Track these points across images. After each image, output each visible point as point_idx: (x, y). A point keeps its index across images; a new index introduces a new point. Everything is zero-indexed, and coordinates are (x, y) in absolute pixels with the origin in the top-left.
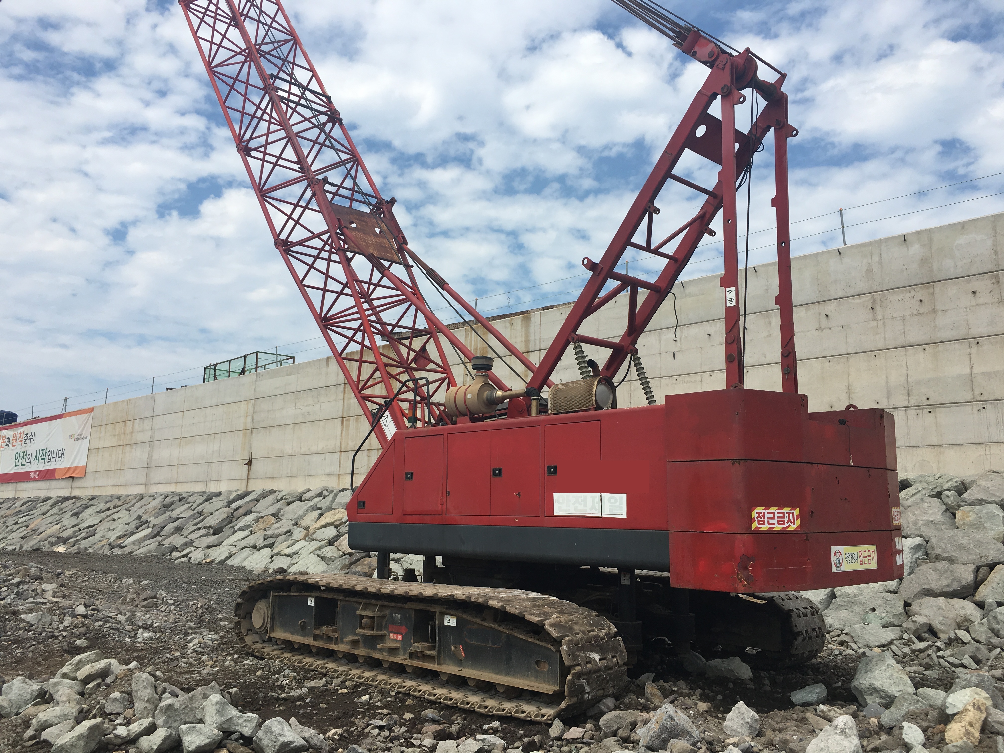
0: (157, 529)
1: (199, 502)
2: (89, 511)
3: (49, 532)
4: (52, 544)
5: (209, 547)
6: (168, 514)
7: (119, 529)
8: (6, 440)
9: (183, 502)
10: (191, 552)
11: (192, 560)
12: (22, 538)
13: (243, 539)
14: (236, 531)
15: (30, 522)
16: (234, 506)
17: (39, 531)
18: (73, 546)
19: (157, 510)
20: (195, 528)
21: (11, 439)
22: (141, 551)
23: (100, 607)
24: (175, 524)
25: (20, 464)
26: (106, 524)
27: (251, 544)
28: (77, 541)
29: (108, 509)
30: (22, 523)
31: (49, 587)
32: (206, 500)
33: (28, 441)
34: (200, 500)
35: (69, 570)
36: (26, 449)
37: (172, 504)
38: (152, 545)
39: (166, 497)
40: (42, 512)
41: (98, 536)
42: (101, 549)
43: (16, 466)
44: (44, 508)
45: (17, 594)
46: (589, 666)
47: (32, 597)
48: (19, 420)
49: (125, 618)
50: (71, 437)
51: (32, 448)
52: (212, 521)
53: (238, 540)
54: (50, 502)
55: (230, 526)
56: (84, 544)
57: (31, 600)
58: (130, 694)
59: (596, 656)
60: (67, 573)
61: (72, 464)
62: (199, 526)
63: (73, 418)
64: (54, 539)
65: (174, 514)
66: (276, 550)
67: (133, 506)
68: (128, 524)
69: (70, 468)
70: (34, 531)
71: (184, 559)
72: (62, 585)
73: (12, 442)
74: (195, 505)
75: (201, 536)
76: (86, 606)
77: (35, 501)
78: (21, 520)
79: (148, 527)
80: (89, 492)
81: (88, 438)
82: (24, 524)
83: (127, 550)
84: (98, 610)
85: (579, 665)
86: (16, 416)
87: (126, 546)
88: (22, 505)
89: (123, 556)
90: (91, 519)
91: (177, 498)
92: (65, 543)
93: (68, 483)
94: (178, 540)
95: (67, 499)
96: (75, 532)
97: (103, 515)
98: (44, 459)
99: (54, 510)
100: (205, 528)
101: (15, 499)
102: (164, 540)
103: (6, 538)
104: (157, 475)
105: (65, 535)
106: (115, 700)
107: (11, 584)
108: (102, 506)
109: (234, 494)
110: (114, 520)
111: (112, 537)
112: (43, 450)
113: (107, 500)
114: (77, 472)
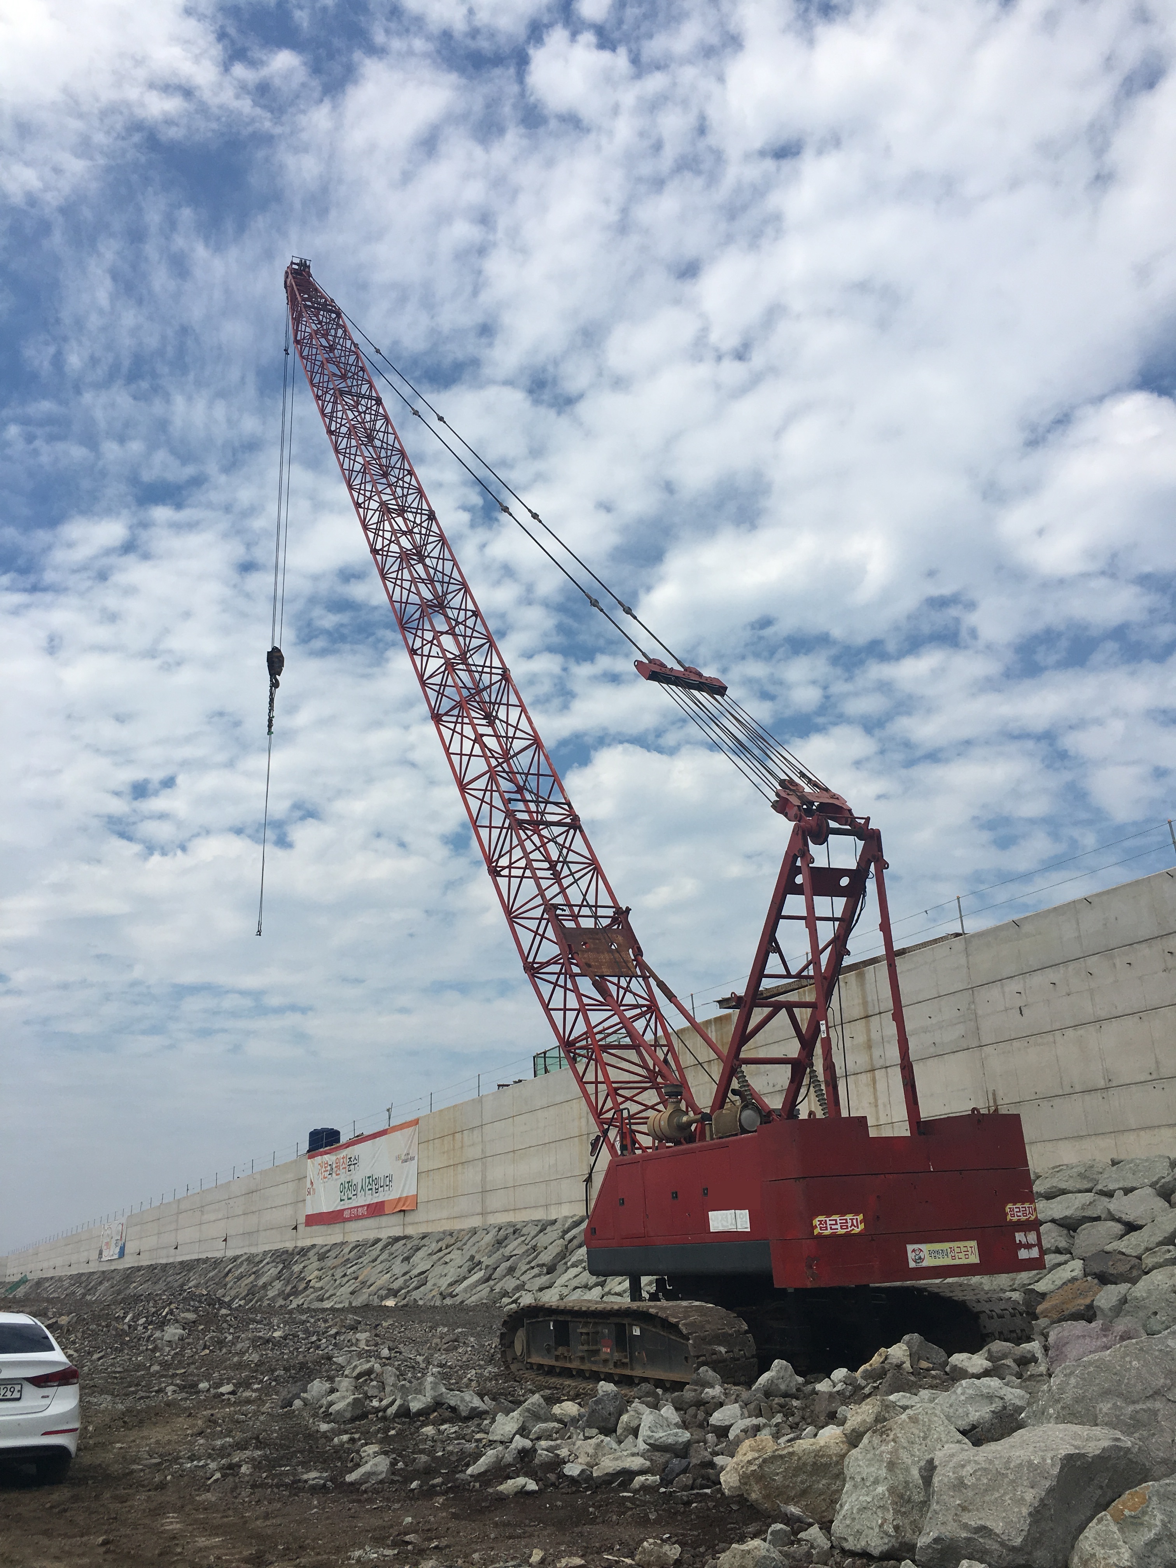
0: (490, 1271)
1: (533, 1233)
2: (421, 1254)
3: (379, 1283)
4: (382, 1298)
5: (541, 1289)
6: (502, 1250)
7: (450, 1274)
8: (329, 1168)
9: (516, 1235)
10: (521, 1296)
11: (522, 1305)
12: (351, 1293)
13: (575, 1277)
14: (568, 1268)
15: (359, 1273)
16: (568, 1236)
17: (368, 1283)
18: (404, 1299)
19: (490, 1248)
20: (528, 1266)
21: (334, 1166)
22: (472, 1300)
23: (403, 1350)
24: (508, 1264)
25: (345, 1198)
26: (438, 1269)
27: (583, 1284)
28: (408, 1292)
29: (440, 1250)
30: (350, 1274)
31: (363, 1336)
32: (541, 1231)
33: (352, 1167)
34: (534, 1231)
35: (386, 1321)
36: (351, 1177)
37: (506, 1238)
38: (484, 1291)
39: (500, 1229)
40: (370, 1259)
41: (429, 1285)
42: (432, 1299)
43: (341, 1200)
44: (375, 1253)
45: (335, 1345)
46: (714, 1357)
47: (346, 1346)
48: (344, 1139)
49: (422, 1358)
50: (398, 1158)
51: (358, 1176)
52: (546, 1257)
53: (570, 1279)
54: (380, 1245)
55: (563, 1262)
56: (416, 1294)
57: (346, 1349)
58: (383, 1383)
59: (723, 1350)
60: (385, 1324)
61: (401, 1194)
62: (532, 1264)
63: (398, 1133)
64: (384, 1292)
65: (507, 1251)
66: (606, 1289)
67: (465, 1244)
68: (460, 1267)
69: (400, 1198)
70: (363, 1283)
71: (514, 1305)
72: (376, 1335)
73: (335, 1170)
74: (529, 1239)
75: (534, 1277)
76: (390, 1349)
77: (363, 1245)
78: (349, 1271)
79: (481, 1270)
80: (423, 1229)
81: (416, 1158)
82: (354, 1275)
83: (458, 1299)
84: (400, 1353)
85: (704, 1355)
86: (337, 1133)
87: (457, 1295)
88: (350, 1252)
89: (453, 1306)
90: (422, 1264)
91: (511, 1230)
92: (395, 1296)
93: (397, 1219)
94: (510, 1283)
95: (397, 1239)
96: (406, 1281)
97: (435, 1257)
98: (371, 1189)
99: (383, 1254)
100: (538, 1266)
101: (343, 1243)
102: (495, 1284)
103: (334, 1294)
104: (496, 1201)
105: (396, 1285)
106: (374, 1386)
107: (329, 1336)
108: (434, 1246)
109: (570, 1221)
110: (446, 1263)
111: (444, 1283)
112: (369, 1177)
113: (437, 1238)
114: (407, 1203)
